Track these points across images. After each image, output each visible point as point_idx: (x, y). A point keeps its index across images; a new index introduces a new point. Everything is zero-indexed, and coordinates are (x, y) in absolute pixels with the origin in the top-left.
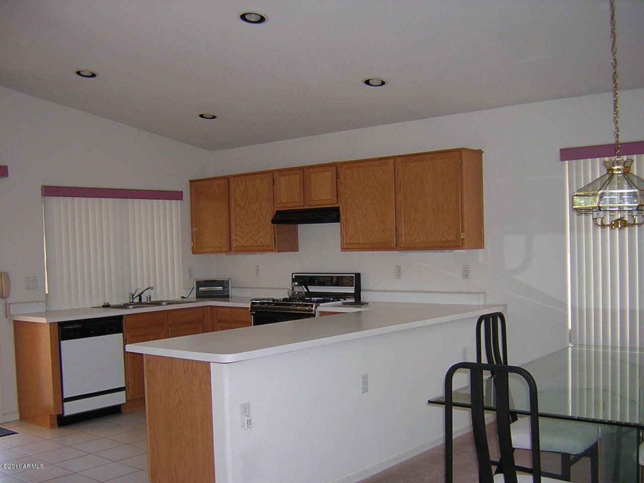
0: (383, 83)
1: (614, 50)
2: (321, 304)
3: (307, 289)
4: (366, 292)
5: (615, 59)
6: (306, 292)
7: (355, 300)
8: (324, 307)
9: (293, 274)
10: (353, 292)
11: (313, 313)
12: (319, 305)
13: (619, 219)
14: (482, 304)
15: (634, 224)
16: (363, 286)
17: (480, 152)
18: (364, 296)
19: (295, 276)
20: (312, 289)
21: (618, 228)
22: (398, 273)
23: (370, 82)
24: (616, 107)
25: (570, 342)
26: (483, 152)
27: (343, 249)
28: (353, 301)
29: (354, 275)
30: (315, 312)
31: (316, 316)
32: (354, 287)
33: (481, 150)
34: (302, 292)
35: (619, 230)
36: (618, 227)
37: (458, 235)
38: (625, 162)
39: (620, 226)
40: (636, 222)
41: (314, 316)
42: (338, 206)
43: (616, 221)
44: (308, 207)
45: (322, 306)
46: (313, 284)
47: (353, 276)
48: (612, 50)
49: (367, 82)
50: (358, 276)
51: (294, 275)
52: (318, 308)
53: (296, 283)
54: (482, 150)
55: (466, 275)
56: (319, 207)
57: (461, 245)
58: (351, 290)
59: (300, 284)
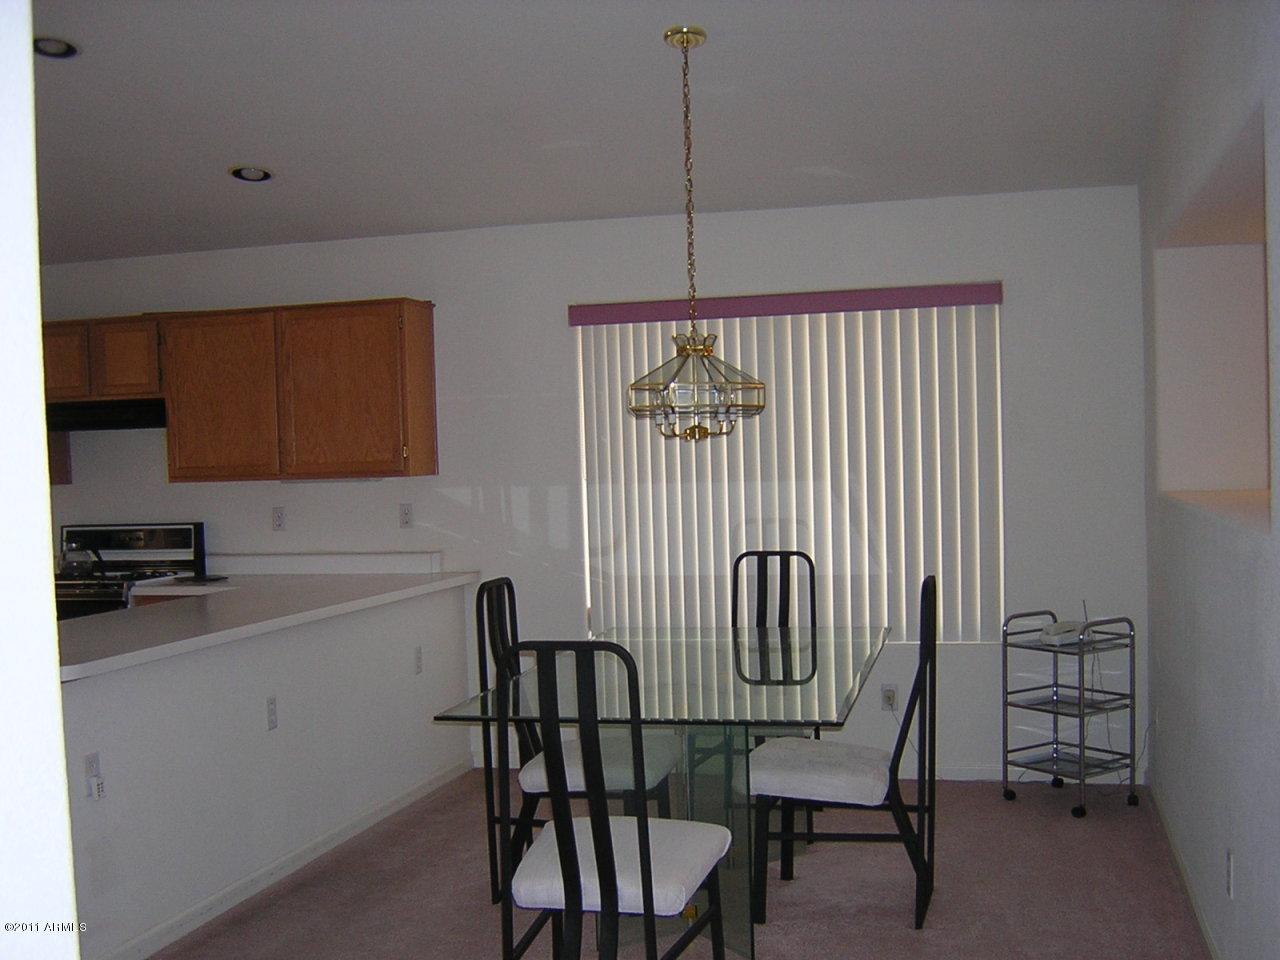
0: (266, 176)
1: (689, 166)
2: (137, 583)
3: (98, 556)
4: (216, 559)
5: (689, 180)
6: (95, 562)
7: (196, 574)
8: (141, 588)
9: (62, 527)
10: (192, 558)
11: (124, 599)
12: (134, 585)
13: (695, 427)
14: (437, 571)
15: (721, 433)
16: (209, 547)
17: (429, 306)
18: (212, 566)
19: (68, 532)
20: (108, 556)
21: (693, 440)
22: (279, 520)
23: (244, 173)
24: (691, 255)
25: (590, 628)
26: (434, 305)
27: (174, 478)
28: (192, 574)
29: (191, 527)
30: (127, 598)
31: (129, 606)
32: (192, 550)
33: (430, 302)
34: (86, 563)
35: (696, 442)
36: (694, 437)
37: (397, 452)
38: (705, 339)
39: (697, 437)
40: (724, 430)
41: (124, 605)
42: (159, 396)
43: (693, 429)
44: (98, 399)
45: (141, 586)
46: (108, 546)
47: (190, 529)
48: (686, 165)
49: (238, 174)
50: (199, 527)
51: (65, 530)
52: (133, 589)
53: (74, 545)
54: (433, 302)
55: (406, 520)
56: (120, 398)
57: (402, 468)
58: (187, 555)
59: (82, 548)
